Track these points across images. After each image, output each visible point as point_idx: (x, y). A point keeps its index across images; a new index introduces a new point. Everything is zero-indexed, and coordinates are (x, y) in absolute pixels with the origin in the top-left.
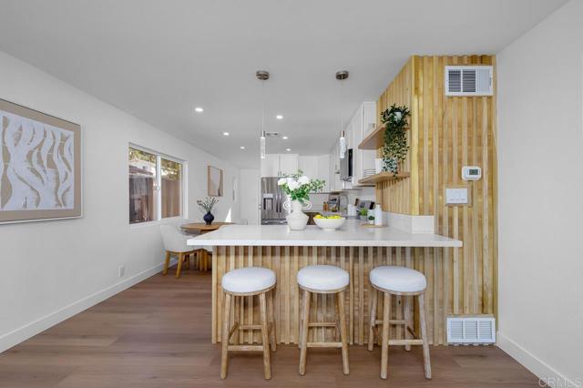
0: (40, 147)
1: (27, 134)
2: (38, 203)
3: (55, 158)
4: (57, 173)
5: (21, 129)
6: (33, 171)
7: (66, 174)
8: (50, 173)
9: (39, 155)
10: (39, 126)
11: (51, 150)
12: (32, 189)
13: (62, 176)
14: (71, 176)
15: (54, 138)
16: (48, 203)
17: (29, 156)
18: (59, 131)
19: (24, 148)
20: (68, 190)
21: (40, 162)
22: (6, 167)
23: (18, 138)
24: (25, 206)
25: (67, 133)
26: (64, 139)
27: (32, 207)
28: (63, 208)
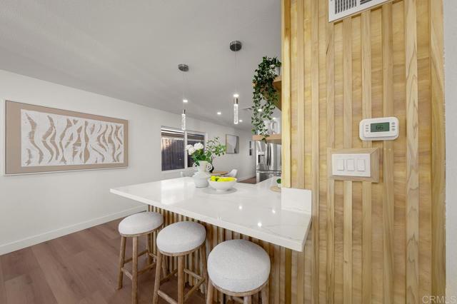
0: (104, 133)
1: (97, 128)
2: (103, 159)
3: (113, 139)
4: (114, 146)
5: (94, 126)
6: (101, 145)
7: (119, 146)
8: (110, 146)
9: (104, 137)
10: (104, 123)
11: (111, 134)
12: (100, 154)
13: (117, 146)
14: (122, 146)
15: (112, 128)
16: (109, 160)
17: (98, 139)
18: (114, 125)
19: (96, 135)
20: (120, 153)
21: (104, 141)
22: (87, 144)
23: (92, 130)
24: (96, 162)
25: (119, 125)
26: (118, 128)
27: (100, 162)
28: (117, 162)
